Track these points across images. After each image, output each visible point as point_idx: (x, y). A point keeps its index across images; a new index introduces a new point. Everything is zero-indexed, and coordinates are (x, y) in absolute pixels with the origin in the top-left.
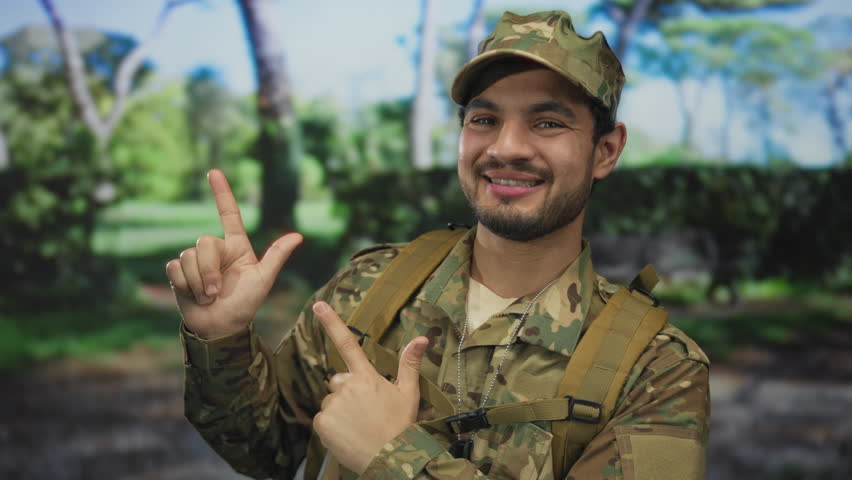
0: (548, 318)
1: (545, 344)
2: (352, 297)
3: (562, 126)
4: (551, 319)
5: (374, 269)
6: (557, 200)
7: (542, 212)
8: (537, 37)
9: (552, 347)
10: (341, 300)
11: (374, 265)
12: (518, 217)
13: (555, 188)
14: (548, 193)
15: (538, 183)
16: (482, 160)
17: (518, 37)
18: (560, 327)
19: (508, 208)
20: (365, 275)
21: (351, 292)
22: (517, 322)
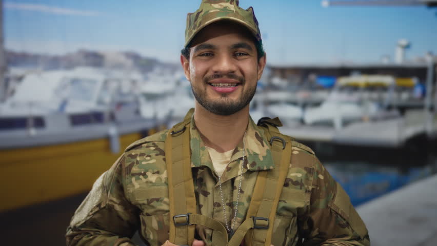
0: (256, 155)
1: (262, 168)
2: (141, 177)
3: (247, 54)
4: (257, 154)
5: (148, 158)
6: (247, 92)
7: (241, 99)
8: (227, 10)
9: (265, 168)
10: (136, 180)
11: (147, 156)
12: (232, 103)
13: (246, 86)
14: (243, 89)
15: (238, 84)
16: (209, 74)
17: (219, 10)
18: (263, 157)
19: (226, 99)
20: (144, 163)
21: (140, 174)
22: (242, 162)
